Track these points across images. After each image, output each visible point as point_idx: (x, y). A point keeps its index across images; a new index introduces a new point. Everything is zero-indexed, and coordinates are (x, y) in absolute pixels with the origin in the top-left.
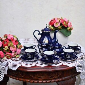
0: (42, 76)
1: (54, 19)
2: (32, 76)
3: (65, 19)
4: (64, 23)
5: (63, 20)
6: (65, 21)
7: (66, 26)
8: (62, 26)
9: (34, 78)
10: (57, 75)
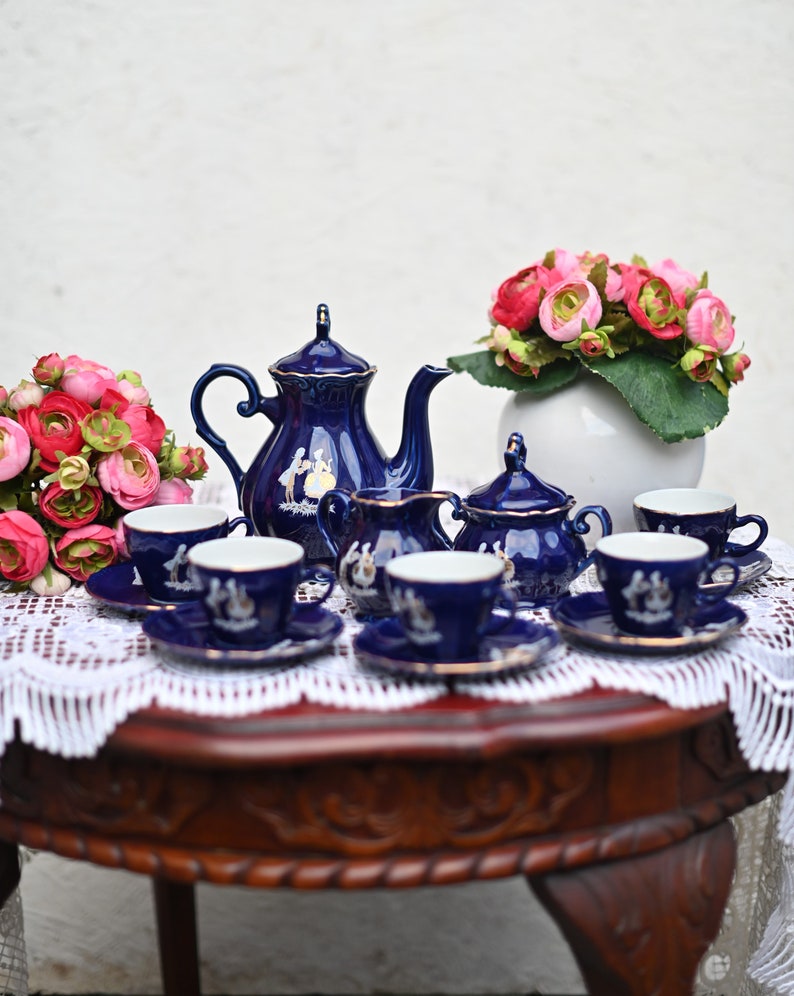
0: (383, 806)
1: (549, 263)
2: (273, 817)
3: (669, 264)
4: (649, 298)
5: (643, 272)
6: (662, 285)
7: (669, 334)
8: (625, 321)
9: (287, 833)
10: (544, 804)
